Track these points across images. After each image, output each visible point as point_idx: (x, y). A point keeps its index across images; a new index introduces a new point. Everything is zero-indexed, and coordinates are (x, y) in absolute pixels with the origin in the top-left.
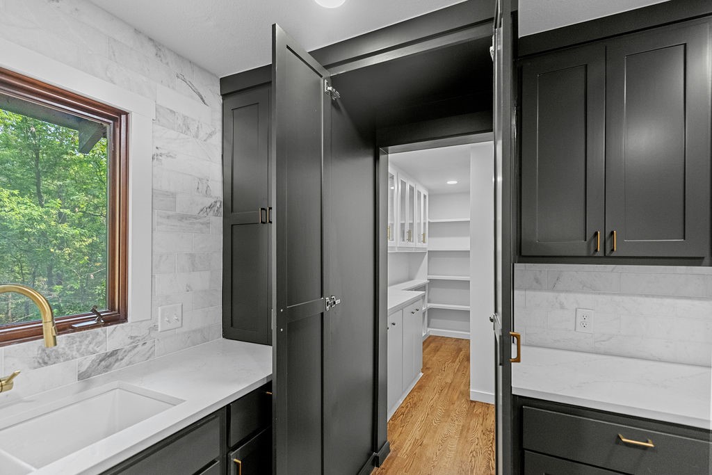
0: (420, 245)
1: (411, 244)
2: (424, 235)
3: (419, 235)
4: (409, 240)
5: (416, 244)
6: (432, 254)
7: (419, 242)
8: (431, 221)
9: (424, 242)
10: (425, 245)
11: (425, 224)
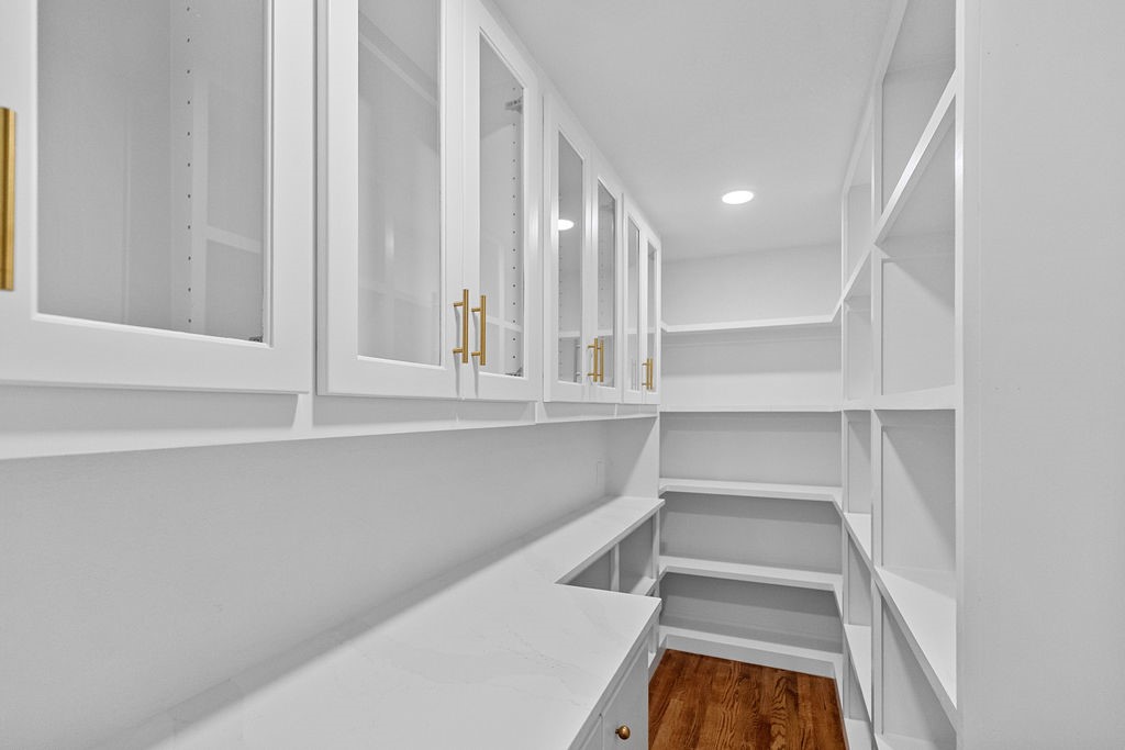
0: (638, 396)
1: (603, 393)
2: (649, 365)
3: (634, 365)
4: (598, 375)
5: (625, 394)
6: (672, 421)
7: (635, 385)
8: (669, 329)
9: (649, 385)
10: (651, 397)
11: (651, 337)
